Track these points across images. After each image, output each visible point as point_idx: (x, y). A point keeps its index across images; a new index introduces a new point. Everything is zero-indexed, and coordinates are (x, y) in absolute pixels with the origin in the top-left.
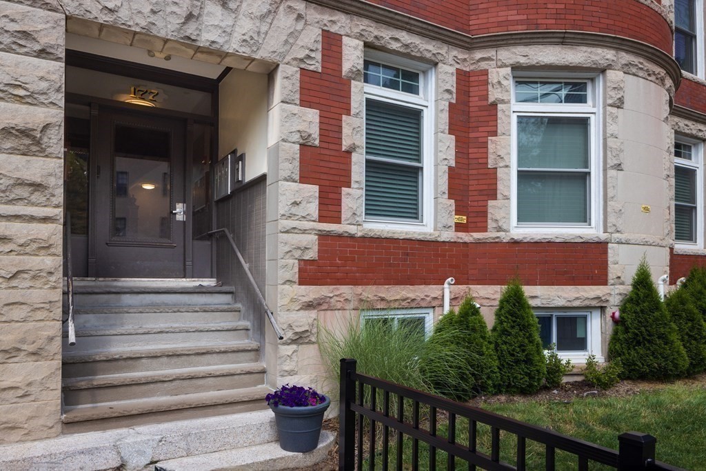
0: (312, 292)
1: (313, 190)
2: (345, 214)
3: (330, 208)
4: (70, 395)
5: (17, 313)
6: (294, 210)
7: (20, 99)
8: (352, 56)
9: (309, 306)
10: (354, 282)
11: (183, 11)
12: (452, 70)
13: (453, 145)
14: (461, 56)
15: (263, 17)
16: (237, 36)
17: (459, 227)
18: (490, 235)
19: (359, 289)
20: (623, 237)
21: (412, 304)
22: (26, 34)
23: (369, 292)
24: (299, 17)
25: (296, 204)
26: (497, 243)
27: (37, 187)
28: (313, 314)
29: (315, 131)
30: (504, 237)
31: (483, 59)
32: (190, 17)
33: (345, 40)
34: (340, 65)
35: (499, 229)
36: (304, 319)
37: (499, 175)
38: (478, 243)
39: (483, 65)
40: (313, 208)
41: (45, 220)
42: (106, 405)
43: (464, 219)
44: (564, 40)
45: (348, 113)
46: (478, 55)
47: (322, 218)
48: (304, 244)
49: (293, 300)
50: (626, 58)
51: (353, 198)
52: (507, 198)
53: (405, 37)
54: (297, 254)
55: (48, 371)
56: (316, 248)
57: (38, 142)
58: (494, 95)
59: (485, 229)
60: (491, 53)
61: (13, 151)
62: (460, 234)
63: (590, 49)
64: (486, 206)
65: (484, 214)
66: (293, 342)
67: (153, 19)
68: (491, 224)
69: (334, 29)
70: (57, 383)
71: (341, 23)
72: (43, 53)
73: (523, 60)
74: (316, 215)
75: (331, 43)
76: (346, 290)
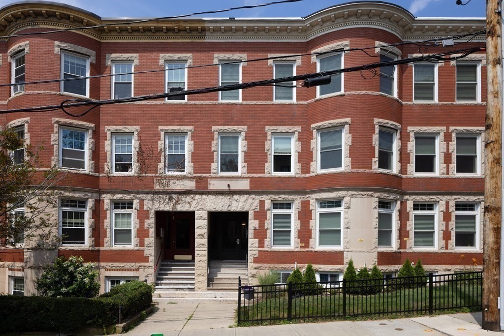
0: (257, 265)
1: (257, 240)
2: (265, 246)
3: (261, 244)
4: (209, 285)
5: (200, 268)
6: (252, 245)
7: (201, 228)
8: (268, 204)
9: (256, 268)
10: (268, 263)
11: (228, 205)
12: (300, 201)
13: (300, 223)
14: (302, 197)
15: (245, 201)
16: (239, 207)
17: (301, 247)
18: (310, 249)
19: (269, 265)
20: (349, 250)
21: (285, 269)
22: (201, 217)
23: (272, 265)
24: (253, 199)
25: (252, 244)
26: (312, 251)
27: (203, 245)
28: (257, 270)
29: (257, 226)
30: (314, 250)
31: (308, 197)
32: (229, 206)
33: (266, 201)
34: (264, 208)
35: (312, 248)
36: (254, 272)
37: (312, 232)
38: (307, 251)
39: (309, 199)
40: (257, 245)
41: (204, 250)
42: (215, 287)
43: (303, 244)
44: (329, 191)
45: (266, 220)
46: (307, 196)
47: (259, 247)
48: (254, 254)
49: (252, 267)
50: (351, 193)
51: (268, 241)
52: (315, 239)
53: (283, 196)
54: (253, 256)
55: (205, 279)
56: (258, 254)
57: (203, 236)
58: (311, 208)
59: (309, 248)
60: (310, 195)
61: (200, 238)
62: (302, 249)
63: (337, 192)
64: (309, 241)
65: (308, 243)
66: (252, 277)
67: (222, 208)
68: (310, 246)
69: (262, 199)
70: (206, 281)
71: (264, 197)
72: (204, 219)
73: (318, 197)
74: (258, 246)
75: (262, 203)
76: (265, 265)
